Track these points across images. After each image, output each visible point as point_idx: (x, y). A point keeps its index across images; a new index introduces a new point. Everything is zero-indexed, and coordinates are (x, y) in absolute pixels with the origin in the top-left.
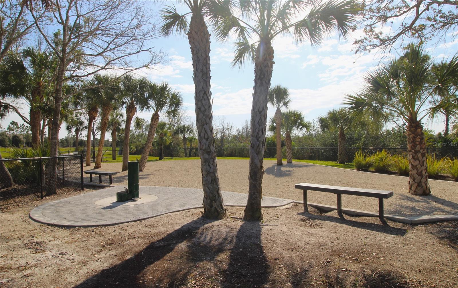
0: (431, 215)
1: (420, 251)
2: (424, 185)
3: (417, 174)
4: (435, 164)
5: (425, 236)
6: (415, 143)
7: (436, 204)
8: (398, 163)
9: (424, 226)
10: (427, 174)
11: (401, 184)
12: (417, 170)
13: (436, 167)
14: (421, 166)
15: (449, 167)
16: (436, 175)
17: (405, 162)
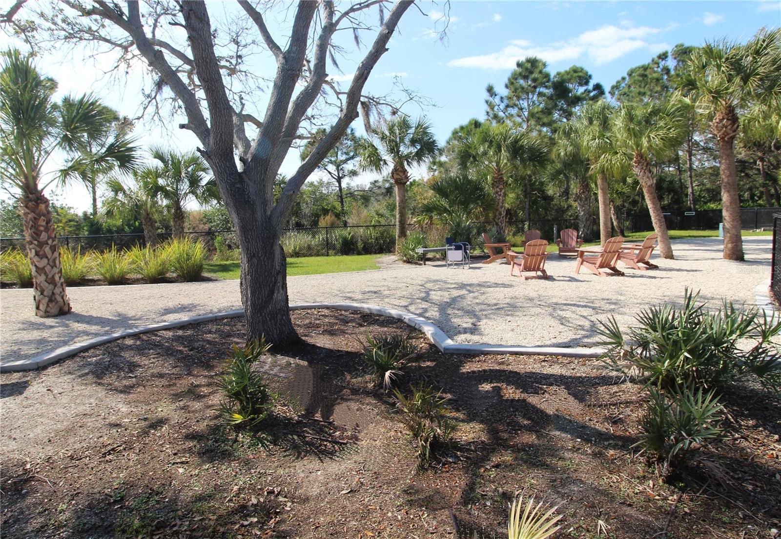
0: (69, 345)
1: (52, 408)
2: (59, 298)
3: (46, 281)
4: (77, 261)
5: (60, 380)
6: (37, 229)
7: (79, 325)
8: (16, 265)
9: (60, 366)
10: (63, 280)
11: (22, 302)
12: (46, 274)
13: (80, 267)
14: (52, 268)
15: (98, 265)
16: (81, 279)
17: (25, 263)
